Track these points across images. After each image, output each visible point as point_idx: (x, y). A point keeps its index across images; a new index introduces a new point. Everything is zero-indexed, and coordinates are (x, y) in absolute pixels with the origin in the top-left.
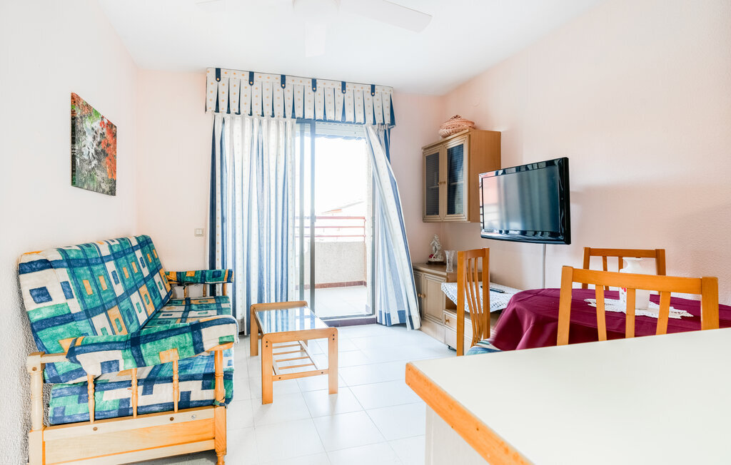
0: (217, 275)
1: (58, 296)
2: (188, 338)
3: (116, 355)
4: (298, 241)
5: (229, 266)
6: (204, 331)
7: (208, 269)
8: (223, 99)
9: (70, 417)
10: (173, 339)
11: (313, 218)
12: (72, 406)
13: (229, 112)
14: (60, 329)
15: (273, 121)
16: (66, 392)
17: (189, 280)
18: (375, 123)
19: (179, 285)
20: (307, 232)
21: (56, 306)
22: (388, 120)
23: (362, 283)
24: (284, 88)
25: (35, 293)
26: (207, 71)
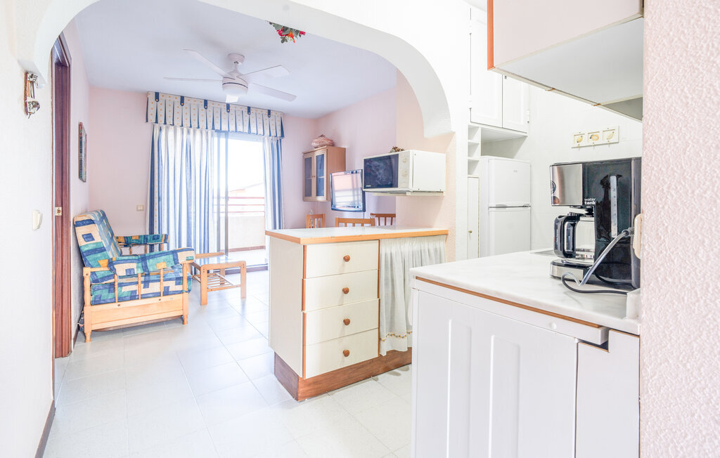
0: (156, 238)
1: (98, 239)
2: (171, 257)
3: (133, 265)
4: (216, 215)
5: (164, 232)
6: (179, 254)
7: (148, 234)
8: (161, 114)
9: (104, 300)
10: (163, 257)
11: (227, 198)
12: (105, 294)
13: (165, 123)
14: (99, 255)
15: (198, 132)
16: (101, 287)
17: (134, 241)
18: (270, 135)
19: (125, 246)
20: (223, 209)
21: (97, 243)
22: (279, 134)
23: (262, 247)
24: (206, 109)
25: (85, 236)
26: (147, 94)
